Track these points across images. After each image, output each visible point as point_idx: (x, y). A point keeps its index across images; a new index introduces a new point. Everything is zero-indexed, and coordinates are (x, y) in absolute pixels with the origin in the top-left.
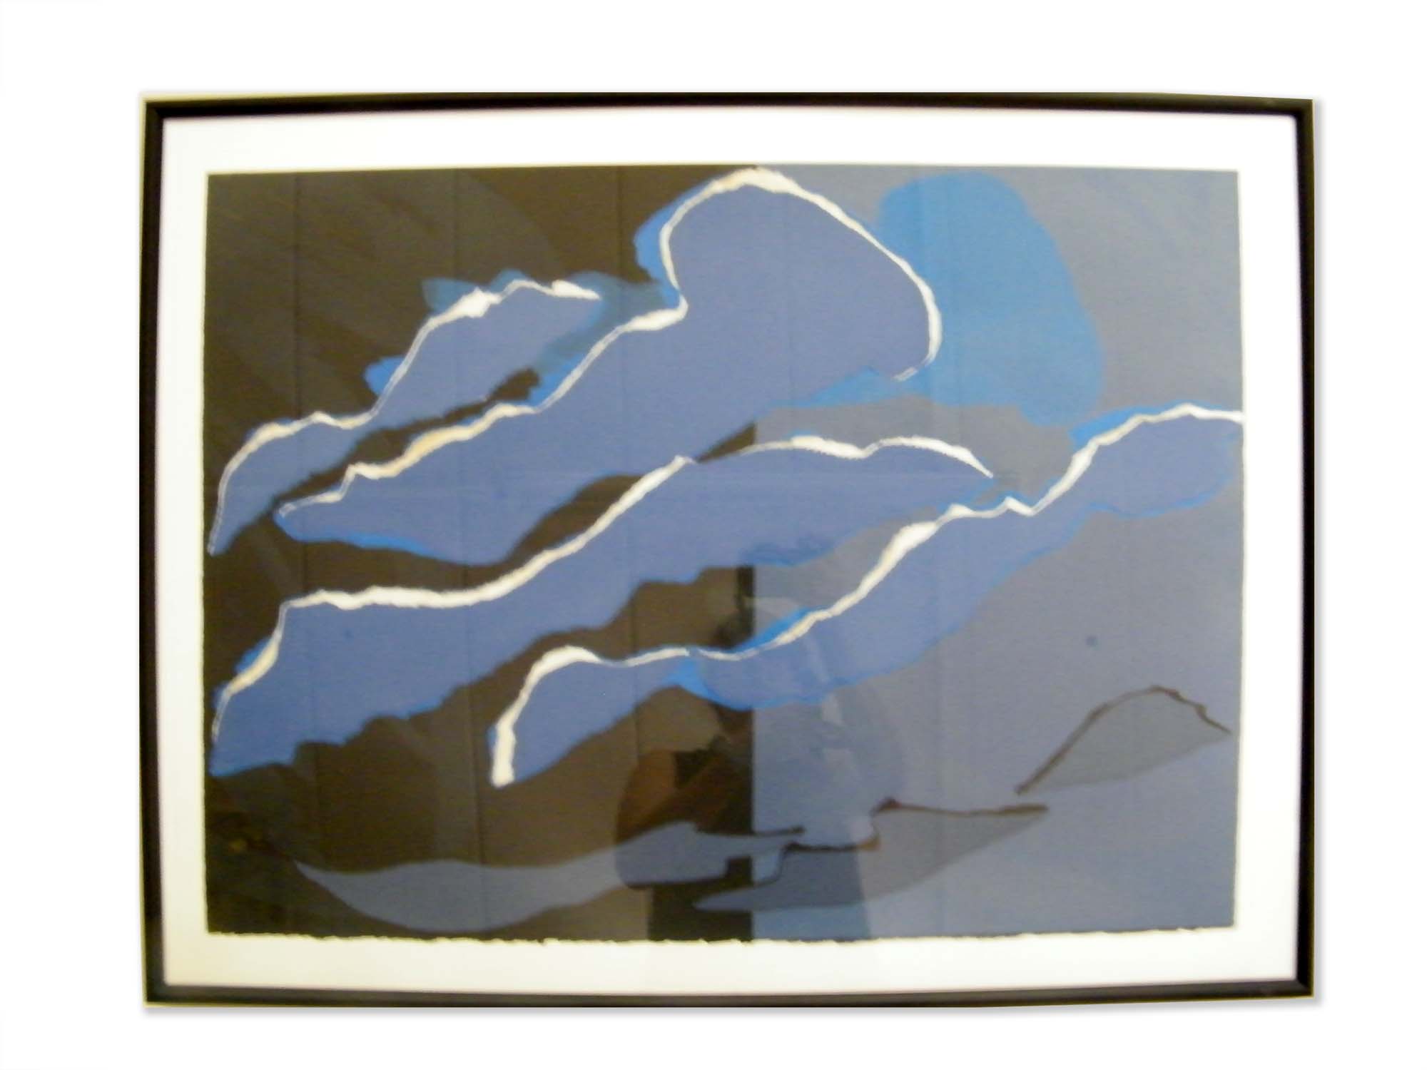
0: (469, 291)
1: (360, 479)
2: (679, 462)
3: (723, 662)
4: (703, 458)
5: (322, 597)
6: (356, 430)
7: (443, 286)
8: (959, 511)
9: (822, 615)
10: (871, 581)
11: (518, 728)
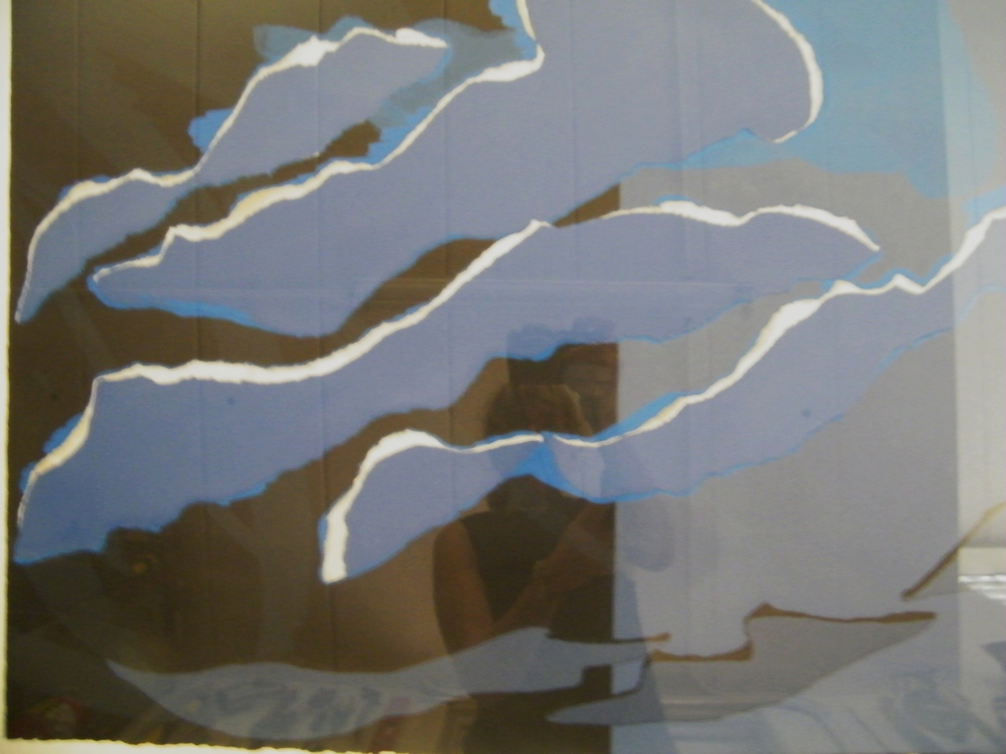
0: (305, 40)
1: (178, 240)
2: (535, 225)
3: (581, 449)
4: (560, 223)
5: (137, 370)
6: (177, 187)
7: (276, 32)
8: (843, 288)
9: (692, 399)
10: (746, 364)
11: (350, 519)
